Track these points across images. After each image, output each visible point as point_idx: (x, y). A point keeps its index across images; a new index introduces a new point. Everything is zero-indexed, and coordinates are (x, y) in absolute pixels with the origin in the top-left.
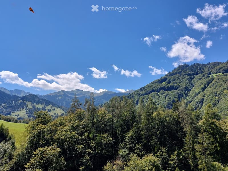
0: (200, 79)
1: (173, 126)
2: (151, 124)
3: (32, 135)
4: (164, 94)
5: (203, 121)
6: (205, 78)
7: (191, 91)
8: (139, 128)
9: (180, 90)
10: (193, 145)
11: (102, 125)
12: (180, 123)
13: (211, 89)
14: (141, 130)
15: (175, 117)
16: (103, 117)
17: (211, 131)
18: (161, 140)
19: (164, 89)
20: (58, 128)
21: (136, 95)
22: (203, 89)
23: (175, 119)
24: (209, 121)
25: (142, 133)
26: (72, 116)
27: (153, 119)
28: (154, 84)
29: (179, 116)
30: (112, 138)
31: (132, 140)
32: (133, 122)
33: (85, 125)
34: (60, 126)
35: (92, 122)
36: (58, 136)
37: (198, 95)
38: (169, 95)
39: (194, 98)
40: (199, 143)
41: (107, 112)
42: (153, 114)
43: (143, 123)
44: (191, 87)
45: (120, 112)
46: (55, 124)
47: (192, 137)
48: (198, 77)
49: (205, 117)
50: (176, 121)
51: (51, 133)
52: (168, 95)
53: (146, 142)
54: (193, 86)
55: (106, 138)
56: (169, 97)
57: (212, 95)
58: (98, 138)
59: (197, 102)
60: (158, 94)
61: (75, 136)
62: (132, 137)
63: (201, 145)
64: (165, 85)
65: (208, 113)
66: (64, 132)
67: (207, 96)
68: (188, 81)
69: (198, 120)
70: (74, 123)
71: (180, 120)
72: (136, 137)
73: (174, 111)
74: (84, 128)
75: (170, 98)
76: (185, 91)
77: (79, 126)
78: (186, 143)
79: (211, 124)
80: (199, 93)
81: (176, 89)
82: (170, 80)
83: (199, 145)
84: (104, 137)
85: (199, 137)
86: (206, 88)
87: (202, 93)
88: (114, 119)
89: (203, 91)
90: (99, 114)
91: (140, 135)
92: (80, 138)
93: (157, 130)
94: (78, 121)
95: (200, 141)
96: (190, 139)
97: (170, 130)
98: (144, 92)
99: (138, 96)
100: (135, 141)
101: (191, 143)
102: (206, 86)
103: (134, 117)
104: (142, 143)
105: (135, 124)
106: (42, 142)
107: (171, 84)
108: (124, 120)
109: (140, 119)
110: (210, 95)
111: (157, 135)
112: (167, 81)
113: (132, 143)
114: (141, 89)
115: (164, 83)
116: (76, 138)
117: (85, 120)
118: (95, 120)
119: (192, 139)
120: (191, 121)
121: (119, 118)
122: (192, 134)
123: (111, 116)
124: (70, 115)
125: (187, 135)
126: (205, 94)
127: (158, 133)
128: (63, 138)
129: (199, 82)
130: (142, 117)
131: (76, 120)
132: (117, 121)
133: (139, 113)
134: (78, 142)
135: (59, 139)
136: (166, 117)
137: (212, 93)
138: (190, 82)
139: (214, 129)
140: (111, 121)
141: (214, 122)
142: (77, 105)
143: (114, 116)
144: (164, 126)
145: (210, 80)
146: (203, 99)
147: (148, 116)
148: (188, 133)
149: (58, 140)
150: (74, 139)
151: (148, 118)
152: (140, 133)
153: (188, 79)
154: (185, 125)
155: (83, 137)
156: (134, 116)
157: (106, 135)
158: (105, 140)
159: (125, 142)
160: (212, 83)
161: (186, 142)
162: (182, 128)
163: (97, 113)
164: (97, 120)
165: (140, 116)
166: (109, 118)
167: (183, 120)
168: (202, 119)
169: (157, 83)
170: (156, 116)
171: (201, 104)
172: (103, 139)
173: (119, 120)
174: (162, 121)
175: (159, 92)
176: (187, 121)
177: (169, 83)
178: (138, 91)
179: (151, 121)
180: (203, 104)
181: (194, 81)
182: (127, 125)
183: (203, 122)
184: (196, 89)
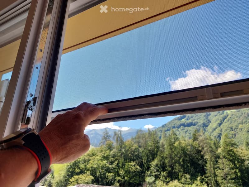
0: (216, 116)
1: (194, 155)
2: (174, 153)
3: (68, 165)
4: (184, 130)
5: (221, 148)
6: (220, 114)
7: (209, 127)
8: (163, 157)
9: (198, 126)
10: (214, 171)
11: (130, 155)
12: (201, 151)
13: (227, 124)
14: (165, 159)
15: (195, 146)
16: (130, 148)
17: (230, 158)
18: (184, 167)
19: (184, 125)
20: (91, 158)
21: (159, 131)
22: (220, 124)
23: (196, 147)
24: (227, 149)
25: (166, 161)
26: (102, 147)
27: (175, 148)
28: (175, 121)
29: (199, 145)
30: (139, 166)
31: (157, 168)
32: (157, 152)
33: (114, 155)
34: (93, 156)
35: (121, 152)
36: (91, 165)
37: (215, 130)
38: (189, 131)
39: (212, 133)
40: (220, 169)
41: (133, 143)
42: (175, 143)
43: (167, 152)
44: (208, 123)
45: (145, 143)
46: (88, 155)
47: (212, 163)
48: (214, 114)
49: (223, 145)
50: (196, 150)
51: (85, 162)
52: (187, 131)
53: (170, 169)
54: (210, 122)
55: (133, 166)
56: (189, 132)
57: (229, 130)
58: (126, 167)
59: (215, 137)
60: (178, 130)
61: (106, 165)
62: (157, 165)
63: (222, 171)
64: (184, 122)
65: (226, 141)
66: (96, 162)
67: (223, 130)
68: (205, 118)
69: (217, 148)
70: (104, 154)
71: (200, 149)
72: (161, 165)
73: (194, 141)
74: (113, 157)
75: (190, 134)
76: (203, 127)
77: (109, 156)
78: (207, 170)
79: (229, 151)
80: (216, 128)
81: (194, 125)
82: (188, 117)
83: (219, 171)
84: (132, 165)
85: (219, 163)
86: (222, 123)
87: (219, 129)
88: (140, 149)
89: (220, 126)
90: (126, 145)
91: (164, 163)
92: (110, 166)
93: (180, 158)
94: (108, 151)
95: (220, 167)
96: (211, 165)
97: (192, 158)
98: (166, 129)
99: (160, 133)
100: (160, 169)
101: (212, 169)
102: (222, 122)
103: (158, 148)
104: (167, 170)
105: (158, 154)
106: (77, 171)
107: (190, 121)
108: (149, 150)
109: (164, 149)
110: (226, 130)
111: (179, 163)
112: (186, 118)
113: (157, 171)
114: (163, 126)
115: (183, 120)
116: (107, 167)
117: (114, 150)
118: (123, 150)
119: (212, 165)
120: (211, 149)
121: (144, 149)
122: (213, 161)
123: (138, 147)
124: (101, 146)
125: (207, 161)
126: (222, 129)
127: (181, 160)
128: (96, 167)
129: (215, 118)
130: (166, 146)
131: (106, 151)
132: (143, 151)
133: (162, 143)
134: (108, 170)
135: (92, 167)
136: (187, 146)
137: (228, 127)
138: (207, 118)
139: (232, 155)
140: (137, 151)
141: (231, 150)
142: (107, 137)
143: (140, 147)
144: (185, 154)
145: (225, 116)
146: (221, 134)
147: (170, 145)
148: (209, 160)
149: (91, 169)
150: (105, 167)
151: (171, 147)
152: (164, 161)
153: (205, 116)
154: (204, 153)
155: (113, 166)
156: (158, 146)
157: (133, 163)
158: (133, 168)
159: (151, 170)
160: (227, 119)
161: (208, 168)
162: (202, 157)
163: (125, 144)
164: (125, 151)
165: (163, 146)
166: (136, 149)
167: (203, 148)
168: (220, 147)
169: (177, 120)
170: (178, 144)
171: (219, 138)
172: (131, 167)
173: (144, 150)
174: (183, 150)
175: (180, 128)
176: (207, 150)
177: (188, 120)
178: (160, 128)
179: (174, 150)
180: (220, 138)
181: (210, 118)
182: (153, 155)
183: (222, 150)
184: (213, 125)
